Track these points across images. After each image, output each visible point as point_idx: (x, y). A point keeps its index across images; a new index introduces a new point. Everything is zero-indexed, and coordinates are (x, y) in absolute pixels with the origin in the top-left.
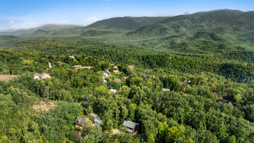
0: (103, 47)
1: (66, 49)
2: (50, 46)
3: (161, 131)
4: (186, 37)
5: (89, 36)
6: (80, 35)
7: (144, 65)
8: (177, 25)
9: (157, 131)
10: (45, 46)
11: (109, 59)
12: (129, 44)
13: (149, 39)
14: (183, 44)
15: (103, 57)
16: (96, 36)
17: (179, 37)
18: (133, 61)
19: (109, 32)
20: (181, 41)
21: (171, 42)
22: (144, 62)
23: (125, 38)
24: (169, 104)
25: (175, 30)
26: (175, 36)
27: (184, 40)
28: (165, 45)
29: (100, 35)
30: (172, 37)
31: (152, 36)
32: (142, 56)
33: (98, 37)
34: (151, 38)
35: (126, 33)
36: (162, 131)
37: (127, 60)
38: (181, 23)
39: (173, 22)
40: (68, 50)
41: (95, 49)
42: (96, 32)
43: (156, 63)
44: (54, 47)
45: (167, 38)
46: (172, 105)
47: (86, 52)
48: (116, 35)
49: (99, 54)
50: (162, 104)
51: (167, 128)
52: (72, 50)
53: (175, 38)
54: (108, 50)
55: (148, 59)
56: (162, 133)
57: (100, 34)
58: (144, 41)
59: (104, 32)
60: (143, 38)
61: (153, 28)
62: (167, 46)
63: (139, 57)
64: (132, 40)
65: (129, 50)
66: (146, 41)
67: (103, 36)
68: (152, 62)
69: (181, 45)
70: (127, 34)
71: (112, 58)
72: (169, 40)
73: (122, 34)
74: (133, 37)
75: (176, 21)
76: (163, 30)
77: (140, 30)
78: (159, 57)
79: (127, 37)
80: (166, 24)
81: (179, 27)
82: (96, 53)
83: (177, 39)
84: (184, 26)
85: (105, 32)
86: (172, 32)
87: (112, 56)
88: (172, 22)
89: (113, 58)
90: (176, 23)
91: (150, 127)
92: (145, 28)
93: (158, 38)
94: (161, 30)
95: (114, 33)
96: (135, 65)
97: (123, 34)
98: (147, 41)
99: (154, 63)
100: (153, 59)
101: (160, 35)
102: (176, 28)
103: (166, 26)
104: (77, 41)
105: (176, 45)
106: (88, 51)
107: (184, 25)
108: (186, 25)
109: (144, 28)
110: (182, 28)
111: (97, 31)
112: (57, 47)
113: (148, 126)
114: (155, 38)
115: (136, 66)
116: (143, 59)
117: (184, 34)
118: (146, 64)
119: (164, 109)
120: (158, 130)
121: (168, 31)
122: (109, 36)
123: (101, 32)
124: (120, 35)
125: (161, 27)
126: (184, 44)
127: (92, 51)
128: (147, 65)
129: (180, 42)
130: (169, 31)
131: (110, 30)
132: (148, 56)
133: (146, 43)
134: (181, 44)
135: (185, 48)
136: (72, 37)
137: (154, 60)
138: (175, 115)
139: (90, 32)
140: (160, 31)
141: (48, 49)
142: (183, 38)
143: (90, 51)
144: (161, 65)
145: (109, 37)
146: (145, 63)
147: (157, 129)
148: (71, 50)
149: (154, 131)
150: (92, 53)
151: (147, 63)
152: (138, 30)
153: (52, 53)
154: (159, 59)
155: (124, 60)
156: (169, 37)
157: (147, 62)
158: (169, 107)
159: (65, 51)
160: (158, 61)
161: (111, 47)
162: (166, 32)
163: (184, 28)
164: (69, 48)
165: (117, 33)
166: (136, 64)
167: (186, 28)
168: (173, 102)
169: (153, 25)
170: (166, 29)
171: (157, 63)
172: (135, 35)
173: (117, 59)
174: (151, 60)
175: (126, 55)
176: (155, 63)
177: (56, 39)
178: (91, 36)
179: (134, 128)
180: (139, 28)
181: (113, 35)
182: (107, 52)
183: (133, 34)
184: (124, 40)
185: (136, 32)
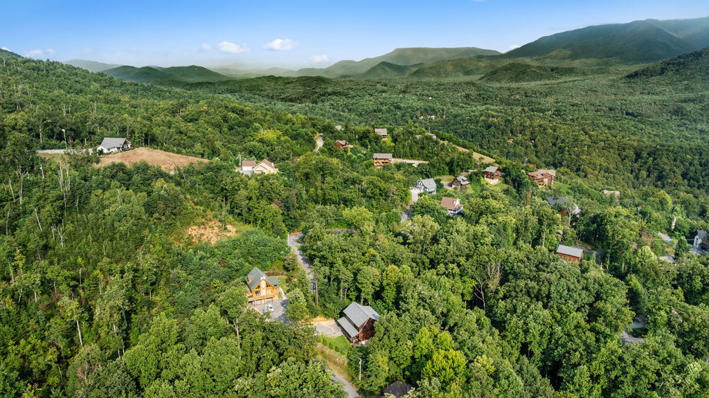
0: (527, 114)
1: (418, 113)
2: (382, 104)
5: (508, 79)
6: (483, 78)
7: (637, 177)
9: (409, 348)
10: (371, 103)
11: (526, 148)
12: (624, 107)
15: (511, 141)
16: (528, 81)
18: (601, 161)
19: (570, 71)
22: (636, 165)
23: (619, 88)
29: (540, 77)
32: (635, 148)
33: (532, 84)
35: (625, 74)
36: (424, 354)
37: (577, 156)
40: (422, 117)
41: (493, 117)
42: (528, 70)
43: (682, 175)
44: (392, 108)
46: (528, 293)
47: (465, 124)
48: (591, 81)
49: (500, 133)
52: (433, 117)
54: (538, 121)
55: (655, 159)
57: (541, 74)
58: (685, 102)
59: (552, 70)
60: (686, 89)
63: (624, 149)
64: (640, 96)
65: (605, 126)
66: (693, 101)
67: (548, 82)
68: (667, 168)
70: (628, 77)
71: (535, 146)
73: (611, 77)
74: (647, 87)
77: (679, 64)
78: (701, 155)
79: (627, 85)
82: (490, 129)
85: (557, 68)
87: (537, 140)
89: (540, 147)
92: (700, 56)
95: (584, 74)
96: (602, 172)
97: (615, 78)
98: (698, 100)
99: (674, 172)
100: (675, 160)
104: (463, 93)
106: (470, 120)
111: (532, 67)
112: (398, 108)
115: (604, 177)
116: (638, 156)
118: (644, 173)
120: (414, 349)
122: (565, 82)
123: (544, 69)
124: (602, 81)
127: (483, 121)
128: (648, 176)
131: (576, 63)
132: (658, 150)
133: (689, 107)
136: (455, 84)
137: (678, 163)
139: (511, 70)
141: (375, 111)
143: (477, 122)
144: (698, 182)
145: (566, 85)
146: (639, 170)
148: (429, 117)
150: (480, 127)
151: (648, 170)
152: (673, 64)
153: (380, 123)
154: (696, 162)
155: (570, 154)
157: (649, 167)
159: (414, 118)
160: (692, 168)
161: (550, 113)
164: (426, 110)
165: (594, 72)
166: (607, 170)
171: (684, 176)
172: (655, 79)
173: (551, 151)
174: (665, 163)
175: (582, 141)
176: (679, 172)
177: (414, 86)
178: (511, 80)
179: (362, 326)
180: (679, 57)
181: (579, 78)
182: (524, 127)
183: (652, 76)
184: (613, 97)
185: (662, 71)
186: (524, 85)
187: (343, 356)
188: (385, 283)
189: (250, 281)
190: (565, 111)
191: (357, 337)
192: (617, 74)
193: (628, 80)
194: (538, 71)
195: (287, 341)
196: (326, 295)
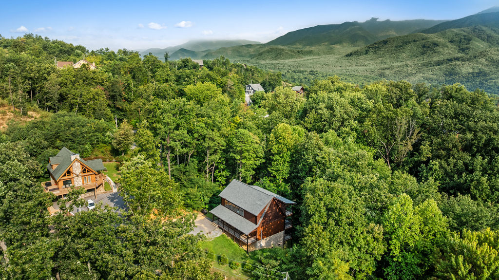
3: (405, 247)
4: (486, 60)
5: (269, 59)
6: (253, 58)
8: (465, 36)
9: (376, 239)
13: (395, 64)
14: (479, 74)
16: (283, 59)
17: (468, 60)
19: (310, 53)
20: (473, 68)
21: (447, 71)
23: (342, 63)
24: (450, 146)
25: (459, 47)
26: (457, 59)
27: (480, 66)
28: (431, 76)
29: (291, 57)
30: (450, 60)
31: (402, 60)
33: (287, 61)
34: (399, 64)
35: (345, 54)
36: (412, 245)
38: (474, 31)
39: (456, 30)
42: (283, 52)
45: (439, 63)
46: (467, 148)
48: (324, 59)
50: (416, 146)
51: (444, 234)
53: (459, 63)
56: (409, 256)
57: (292, 55)
58: (384, 69)
59: (299, 52)
60: (382, 63)
61: (407, 43)
62: (436, 80)
64: (356, 67)
66: (388, 69)
67: (297, 60)
69: (474, 77)
70: (347, 56)
72: (444, 67)
73: (336, 57)
74: (359, 62)
75: (463, 28)
76: (429, 47)
77: (376, 48)
79: (346, 61)
80: (436, 34)
81: (470, 40)
83: (463, 65)
84: (481, 39)
85: (301, 51)
86: (451, 52)
88: (453, 29)
90: (463, 33)
91: (340, 214)
93: (416, 63)
94: (424, 46)
95: (319, 55)
97: (338, 57)
98: (391, 68)
101: (421, 58)
102: (460, 42)
103: (436, 39)
105: (459, 77)
107: (483, 36)
108: (489, 36)
109: (385, 42)
110: (477, 43)
111: (286, 50)
113: (329, 210)
114: (409, 63)
117: (483, 54)
119: (427, 163)
120: (387, 240)
121: (441, 50)
122: (308, 60)
123: (293, 52)
124: (331, 58)
125: (424, 41)
126: (481, 74)
129: (471, 71)
130: (443, 49)
131: (312, 48)
133: (388, 72)
134: (472, 73)
135: (482, 84)
138: (486, 185)
139: (272, 52)
140: (420, 50)
142: (477, 62)
147: (378, 230)
149: (363, 242)
152: (372, 48)
156: (444, 60)
158: (449, 155)
161: (307, 73)
162: (436, 51)
163: (483, 42)
165: (325, 53)
167: (488, 41)
168: (469, 136)
169: (407, 36)
170: (436, 45)
172: (363, 57)
178: (272, 58)
179: (261, 213)
180: (375, 43)
181: (316, 57)
182: (294, 79)
183: (361, 55)
184: (340, 68)
185: (367, 52)
186: (281, 61)
187: (234, 272)
188: (275, 149)
189: (55, 167)
190: (317, 71)
191: (253, 234)
192: (339, 54)
193: (347, 58)
194: (289, 53)
195: (130, 252)
196: (183, 177)
